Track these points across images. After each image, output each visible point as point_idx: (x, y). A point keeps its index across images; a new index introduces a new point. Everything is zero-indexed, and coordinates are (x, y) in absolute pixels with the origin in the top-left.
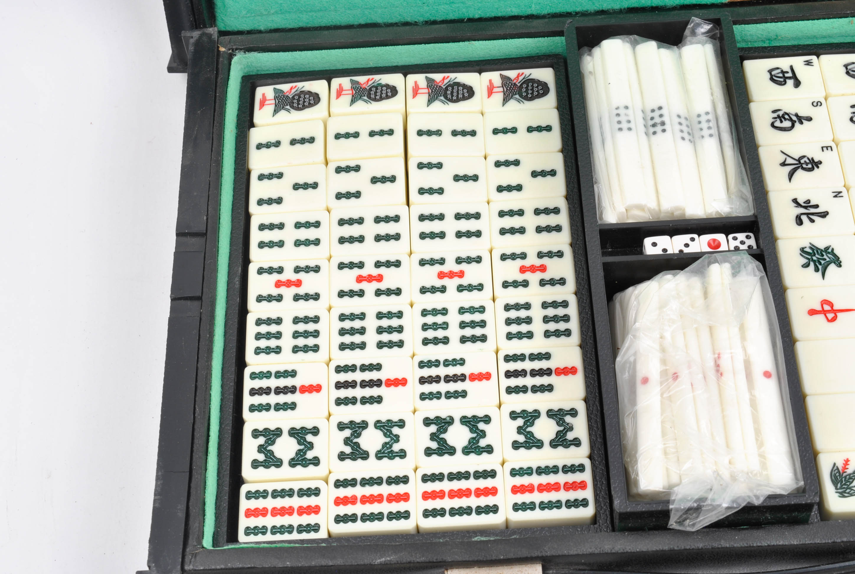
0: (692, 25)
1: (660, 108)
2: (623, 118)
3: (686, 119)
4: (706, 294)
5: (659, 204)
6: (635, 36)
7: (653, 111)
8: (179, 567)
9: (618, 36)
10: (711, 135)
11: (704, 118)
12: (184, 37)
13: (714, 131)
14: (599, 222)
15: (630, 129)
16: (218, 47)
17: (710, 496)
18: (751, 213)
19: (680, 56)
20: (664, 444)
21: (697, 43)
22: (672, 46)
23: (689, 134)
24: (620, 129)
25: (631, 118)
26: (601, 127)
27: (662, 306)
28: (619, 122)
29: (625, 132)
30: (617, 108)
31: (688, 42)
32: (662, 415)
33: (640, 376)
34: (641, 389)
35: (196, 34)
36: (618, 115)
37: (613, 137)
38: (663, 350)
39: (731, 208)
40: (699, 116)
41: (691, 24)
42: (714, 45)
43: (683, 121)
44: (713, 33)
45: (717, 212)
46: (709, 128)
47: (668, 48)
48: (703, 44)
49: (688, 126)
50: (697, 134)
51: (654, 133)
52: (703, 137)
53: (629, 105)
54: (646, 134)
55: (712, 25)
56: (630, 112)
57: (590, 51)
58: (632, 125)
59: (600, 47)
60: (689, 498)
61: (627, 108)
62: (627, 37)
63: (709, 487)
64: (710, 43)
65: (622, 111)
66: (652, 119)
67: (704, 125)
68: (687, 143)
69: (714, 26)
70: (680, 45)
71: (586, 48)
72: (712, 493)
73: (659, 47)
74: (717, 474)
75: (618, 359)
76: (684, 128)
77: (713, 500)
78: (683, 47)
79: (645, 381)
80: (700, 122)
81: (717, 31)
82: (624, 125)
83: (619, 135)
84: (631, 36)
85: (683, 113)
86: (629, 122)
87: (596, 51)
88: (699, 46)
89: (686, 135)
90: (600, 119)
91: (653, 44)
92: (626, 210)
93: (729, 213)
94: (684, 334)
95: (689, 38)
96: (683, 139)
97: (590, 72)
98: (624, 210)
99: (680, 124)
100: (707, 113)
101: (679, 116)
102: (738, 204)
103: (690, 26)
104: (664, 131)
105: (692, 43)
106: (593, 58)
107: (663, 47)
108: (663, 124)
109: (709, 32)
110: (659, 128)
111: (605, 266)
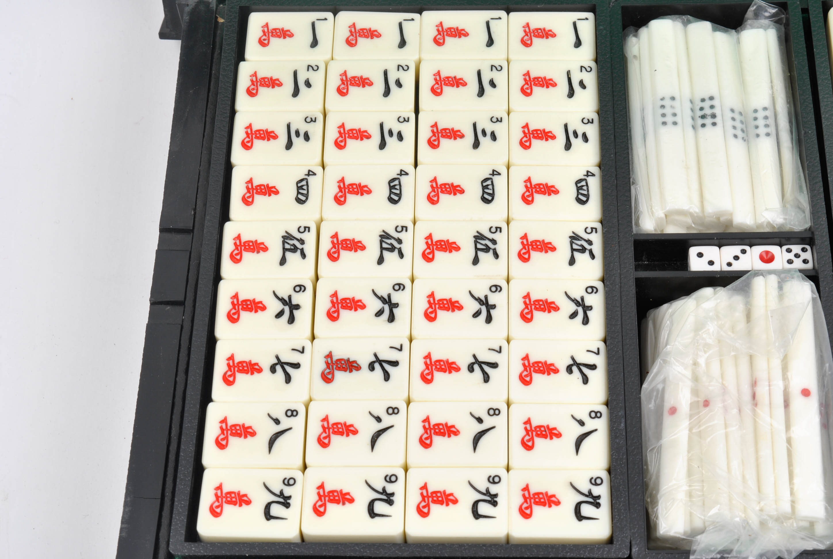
0: (755, 7)
1: (711, 97)
2: (668, 111)
3: (740, 114)
4: (748, 317)
5: (703, 210)
6: (689, 16)
7: (703, 101)
9: (669, 16)
10: (768, 135)
11: (761, 114)
12: (179, 4)
13: (772, 130)
14: (635, 231)
15: (675, 123)
16: (216, 18)
17: (736, 548)
18: (807, 225)
19: (738, 42)
20: (690, 486)
21: (758, 28)
22: (729, 29)
23: (743, 131)
24: (664, 123)
25: (678, 111)
26: (643, 120)
27: (699, 327)
28: (664, 115)
29: (670, 127)
30: (662, 99)
31: (748, 26)
32: (689, 452)
33: (667, 405)
34: (668, 420)
36: (663, 107)
37: (656, 131)
38: (696, 379)
39: (785, 219)
40: (756, 111)
41: (753, 7)
42: (778, 31)
43: (736, 116)
44: (779, 18)
45: (769, 223)
46: (767, 126)
47: (725, 32)
48: (765, 28)
49: (742, 122)
50: (752, 132)
51: (703, 126)
52: (758, 136)
53: (677, 96)
54: (694, 127)
55: (777, 9)
56: (676, 104)
57: (637, 31)
58: (678, 119)
59: (647, 27)
60: (713, 549)
61: (673, 98)
62: (679, 17)
63: (736, 537)
64: (773, 28)
65: (667, 103)
66: (702, 110)
67: (761, 122)
68: (740, 140)
69: (780, 10)
70: (739, 29)
71: (632, 28)
72: (739, 544)
73: (714, 30)
74: (746, 523)
75: (645, 386)
76: (738, 124)
77: (739, 552)
78: (742, 31)
79: (673, 411)
80: (756, 119)
81: (783, 16)
82: (669, 119)
83: (663, 130)
84: (683, 17)
85: (738, 107)
86: (675, 115)
87: (643, 32)
88: (761, 31)
89: (739, 133)
90: (643, 110)
91: (707, 25)
92: (666, 215)
93: (782, 225)
94: (721, 361)
95: (749, 22)
96: (735, 136)
97: (635, 57)
98: (663, 216)
99: (733, 119)
100: (765, 109)
101: (732, 111)
102: (793, 214)
103: (752, 9)
104: (714, 124)
105: (752, 27)
106: (639, 40)
107: (719, 31)
108: (714, 116)
109: (773, 16)
110: (708, 121)
111: (639, 282)
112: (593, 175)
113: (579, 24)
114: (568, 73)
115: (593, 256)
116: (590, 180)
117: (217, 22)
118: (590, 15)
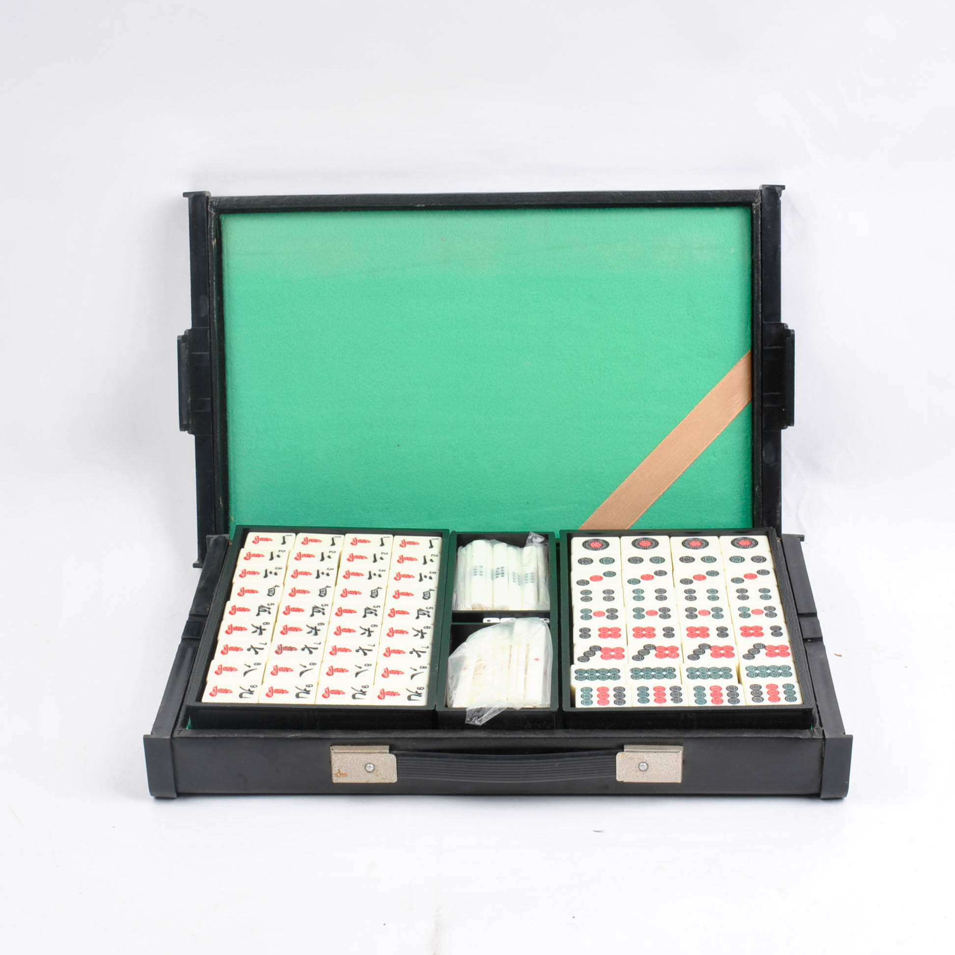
0: (531, 538)
1: (502, 568)
2: (478, 571)
3: (519, 576)
5: (493, 605)
6: (495, 541)
7: (498, 569)
8: (170, 733)
9: (483, 540)
10: (533, 583)
11: (529, 575)
12: (208, 538)
13: (535, 581)
14: (454, 609)
15: (481, 575)
16: (229, 543)
18: (548, 609)
19: (521, 554)
21: (533, 546)
22: (517, 547)
24: (475, 575)
26: (464, 576)
28: (475, 572)
29: (478, 576)
30: (476, 566)
35: (215, 537)
36: (475, 569)
37: (470, 579)
39: (536, 607)
40: (527, 574)
43: (516, 575)
45: (528, 608)
46: (532, 579)
47: (514, 548)
48: (537, 547)
50: (524, 581)
51: (497, 577)
52: (527, 583)
53: (484, 567)
54: (492, 578)
56: (483, 569)
57: (465, 545)
58: (483, 573)
59: (471, 543)
61: (481, 567)
62: (489, 541)
64: (541, 546)
65: (478, 568)
66: (497, 572)
67: (529, 578)
68: (516, 583)
69: (545, 540)
70: (522, 547)
73: (508, 546)
76: (516, 577)
78: (524, 548)
79: (466, 667)
80: (526, 576)
82: (478, 573)
83: (475, 577)
84: (492, 540)
85: (517, 572)
86: (481, 572)
87: (469, 546)
88: (534, 549)
89: (517, 581)
90: (464, 572)
91: (505, 545)
95: (528, 544)
96: (514, 581)
97: (462, 555)
98: (472, 606)
99: (514, 575)
100: (532, 573)
101: (514, 573)
103: (529, 538)
104: (503, 576)
105: (529, 546)
106: (466, 548)
107: (511, 547)
108: (503, 573)
109: (542, 543)
110: (500, 575)
111: (453, 627)
112: (433, 590)
113: (432, 541)
114: (425, 557)
115: (429, 616)
116: (431, 592)
117: (228, 545)
118: (440, 538)
